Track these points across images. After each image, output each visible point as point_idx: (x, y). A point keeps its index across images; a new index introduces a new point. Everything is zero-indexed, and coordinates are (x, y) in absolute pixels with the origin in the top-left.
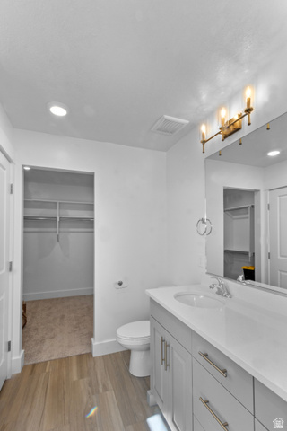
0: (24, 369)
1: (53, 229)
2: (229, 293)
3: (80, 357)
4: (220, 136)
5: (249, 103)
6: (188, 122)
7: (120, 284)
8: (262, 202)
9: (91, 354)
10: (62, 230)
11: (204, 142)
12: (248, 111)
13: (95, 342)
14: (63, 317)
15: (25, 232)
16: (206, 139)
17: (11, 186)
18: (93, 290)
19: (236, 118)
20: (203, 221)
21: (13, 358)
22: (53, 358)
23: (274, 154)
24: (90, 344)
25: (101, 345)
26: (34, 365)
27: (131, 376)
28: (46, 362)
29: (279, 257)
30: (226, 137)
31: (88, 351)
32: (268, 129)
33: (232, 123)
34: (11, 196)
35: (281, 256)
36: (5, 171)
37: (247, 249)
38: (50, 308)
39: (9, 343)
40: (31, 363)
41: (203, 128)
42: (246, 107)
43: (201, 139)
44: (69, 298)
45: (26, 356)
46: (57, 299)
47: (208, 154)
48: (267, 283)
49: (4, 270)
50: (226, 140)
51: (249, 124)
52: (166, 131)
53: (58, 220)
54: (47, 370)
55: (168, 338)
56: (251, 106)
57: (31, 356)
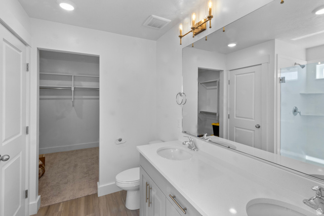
0: (40, 210)
1: (69, 97)
2: (196, 148)
3: (88, 198)
4: (192, 34)
5: (210, 12)
6: (170, 21)
7: (120, 140)
8: (225, 79)
9: (96, 194)
10: (76, 97)
11: (181, 37)
12: (210, 17)
13: (101, 185)
14: (76, 166)
15: (40, 99)
16: (182, 35)
17: (27, 65)
18: (98, 144)
19: (203, 21)
20: (180, 94)
21: (30, 203)
22: (65, 200)
23: (232, 45)
24: (96, 187)
25: (104, 188)
26: (49, 207)
27: (126, 209)
28: (59, 204)
29: (235, 117)
30: (196, 34)
31: (95, 193)
32: (224, 31)
33: (200, 25)
34: (27, 73)
35: (236, 117)
36: (21, 53)
37: (215, 111)
38: (66, 159)
39: (26, 192)
40: (47, 205)
41: (181, 27)
42: (208, 15)
43: (179, 35)
44: (82, 150)
45: (42, 200)
46: (72, 151)
47: (184, 46)
48: (227, 138)
49: (21, 134)
50: (196, 37)
51: (210, 27)
52: (154, 26)
53: (73, 89)
54: (60, 210)
55: (151, 183)
56: (212, 14)
57: (47, 199)
